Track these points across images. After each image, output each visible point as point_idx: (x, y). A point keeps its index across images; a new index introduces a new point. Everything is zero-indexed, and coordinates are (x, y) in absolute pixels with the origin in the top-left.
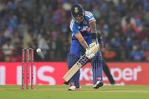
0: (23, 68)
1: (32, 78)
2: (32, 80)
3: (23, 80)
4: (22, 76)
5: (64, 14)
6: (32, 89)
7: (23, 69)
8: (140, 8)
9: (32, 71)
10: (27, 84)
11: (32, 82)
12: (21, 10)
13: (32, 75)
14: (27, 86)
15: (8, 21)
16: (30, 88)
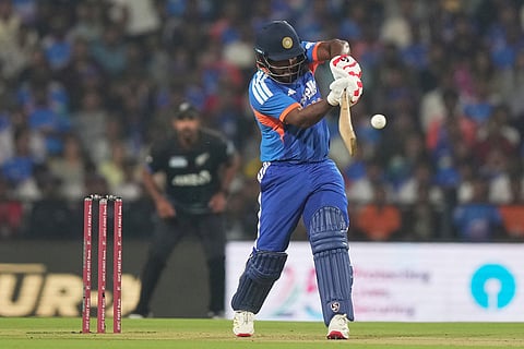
3: (86, 303)
4: (85, 288)
6: (117, 331)
10: (100, 317)
11: (117, 309)
13: (118, 284)
14: (100, 321)
16: (110, 330)
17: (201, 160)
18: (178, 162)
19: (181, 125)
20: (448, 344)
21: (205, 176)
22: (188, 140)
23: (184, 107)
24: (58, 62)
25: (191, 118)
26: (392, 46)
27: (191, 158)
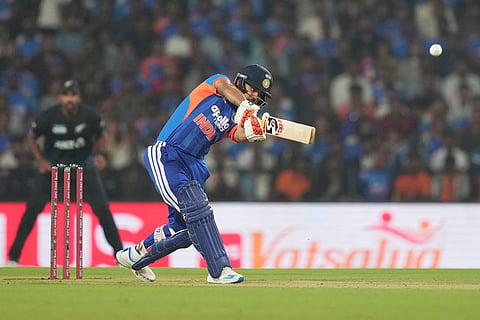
0: (53, 218)
1: (80, 247)
2: (79, 254)
3: (53, 255)
4: (52, 242)
5: (170, 70)
6: (79, 277)
7: (53, 222)
8: (383, 50)
9: (79, 229)
10: (65, 266)
11: (79, 260)
12: (49, 59)
13: (80, 238)
14: (65, 269)
15: (14, 88)
16: (73, 277)
17: (79, 128)
18: (60, 129)
19: (66, 99)
20: (356, 287)
21: (81, 141)
22: (70, 112)
23: (68, 84)
24: (28, 55)
25: (74, 93)
26: (306, 39)
27: (71, 126)
